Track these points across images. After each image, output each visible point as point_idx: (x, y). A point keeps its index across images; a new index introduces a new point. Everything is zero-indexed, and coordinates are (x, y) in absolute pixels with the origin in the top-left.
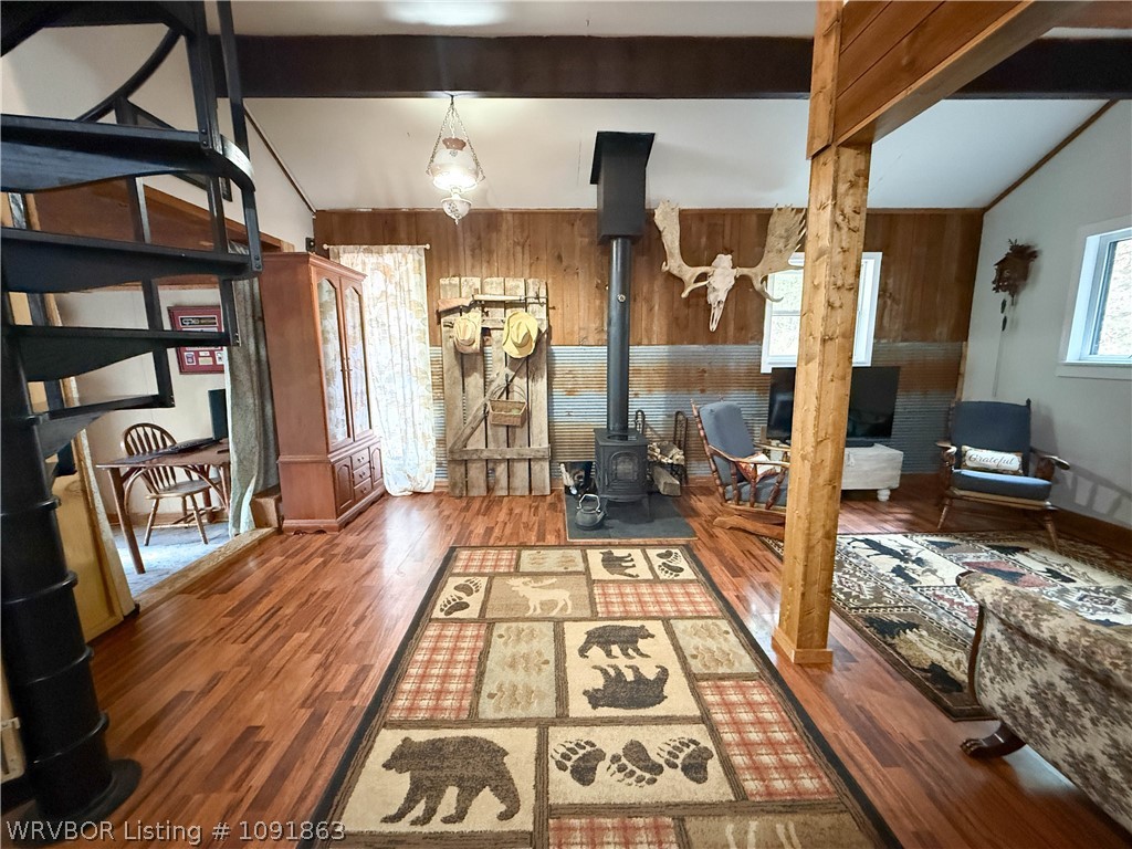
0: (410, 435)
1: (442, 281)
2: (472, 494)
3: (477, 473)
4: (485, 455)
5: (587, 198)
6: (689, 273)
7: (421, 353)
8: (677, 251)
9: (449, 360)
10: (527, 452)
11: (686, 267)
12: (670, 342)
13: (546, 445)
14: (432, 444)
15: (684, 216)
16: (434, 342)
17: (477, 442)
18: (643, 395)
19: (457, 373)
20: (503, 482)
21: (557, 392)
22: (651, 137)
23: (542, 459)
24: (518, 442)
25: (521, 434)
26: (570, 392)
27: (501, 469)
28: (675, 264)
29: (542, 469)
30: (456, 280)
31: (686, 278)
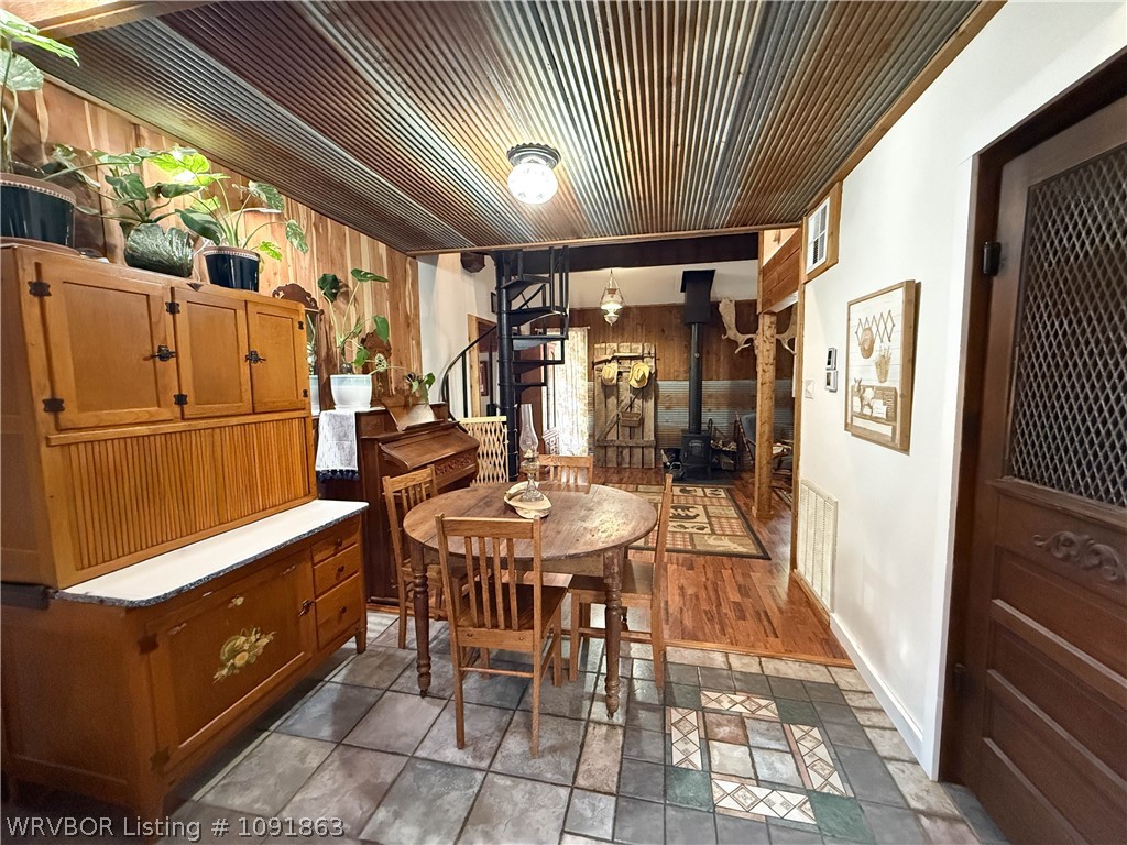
0: (575, 431)
1: (597, 346)
2: (609, 466)
3: (611, 453)
4: (617, 443)
5: (680, 298)
6: (742, 338)
7: (583, 386)
8: (733, 326)
9: (598, 389)
10: (641, 442)
11: (739, 335)
12: (731, 378)
13: (652, 438)
14: (586, 437)
15: (738, 305)
16: (591, 378)
17: (612, 436)
18: (714, 410)
19: (602, 396)
20: (627, 460)
21: (660, 408)
22: (714, 271)
23: (650, 446)
24: (636, 436)
25: (638, 431)
26: (668, 408)
27: (626, 452)
28: (732, 333)
29: (650, 453)
30: (604, 345)
31: (739, 341)
